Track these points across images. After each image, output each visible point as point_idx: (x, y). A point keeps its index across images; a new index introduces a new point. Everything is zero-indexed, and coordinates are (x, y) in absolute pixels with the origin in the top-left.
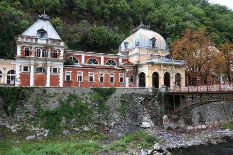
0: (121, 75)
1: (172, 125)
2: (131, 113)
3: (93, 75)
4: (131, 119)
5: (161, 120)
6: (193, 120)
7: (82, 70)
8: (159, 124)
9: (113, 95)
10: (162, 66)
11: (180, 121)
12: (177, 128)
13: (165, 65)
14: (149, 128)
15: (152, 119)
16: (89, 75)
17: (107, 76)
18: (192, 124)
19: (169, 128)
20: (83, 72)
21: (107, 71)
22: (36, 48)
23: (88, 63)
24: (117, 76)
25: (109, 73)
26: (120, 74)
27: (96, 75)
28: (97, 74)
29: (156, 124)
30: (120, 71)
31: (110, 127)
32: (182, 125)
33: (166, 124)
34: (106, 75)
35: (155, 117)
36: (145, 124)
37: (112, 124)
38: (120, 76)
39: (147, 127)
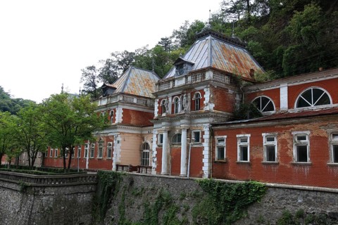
3: (275, 143)
7: (247, 130)
9: (253, 212)
16: (265, 143)
20: (249, 135)
22: (173, 97)
23: (299, 106)
28: (285, 136)
34: (313, 139)
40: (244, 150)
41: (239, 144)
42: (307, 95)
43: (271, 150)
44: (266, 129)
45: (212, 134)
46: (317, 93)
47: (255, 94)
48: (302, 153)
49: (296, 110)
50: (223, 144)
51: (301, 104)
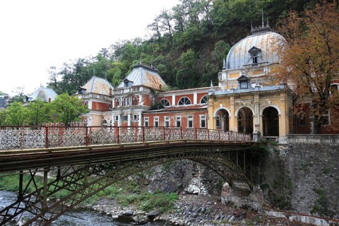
0: (202, 117)
1: (236, 200)
2: (176, 169)
3: (169, 120)
4: (175, 178)
5: (220, 187)
6: (294, 202)
7: (158, 115)
8: (215, 192)
10: (231, 98)
11: (253, 196)
12: (245, 207)
13: (238, 96)
14: (197, 194)
15: (204, 182)
16: (165, 120)
17: (184, 119)
18: (289, 209)
19: (229, 204)
20: (159, 117)
21: (184, 113)
22: (123, 98)
24: (197, 118)
25: (187, 116)
26: (200, 115)
27: (172, 120)
28: (173, 118)
29: (210, 192)
30: (201, 112)
31: (150, 182)
32: (256, 205)
33: (226, 196)
34: (182, 118)
35: (210, 182)
36: (193, 188)
37: (153, 179)
38: (201, 119)
39: (195, 192)
40: (157, 123)
41: (155, 120)
42: (182, 100)
43: (167, 123)
44: (165, 115)
45: (143, 116)
46: (187, 99)
47: (161, 98)
48: (178, 123)
49: (178, 106)
50: (147, 121)
51: (180, 104)
